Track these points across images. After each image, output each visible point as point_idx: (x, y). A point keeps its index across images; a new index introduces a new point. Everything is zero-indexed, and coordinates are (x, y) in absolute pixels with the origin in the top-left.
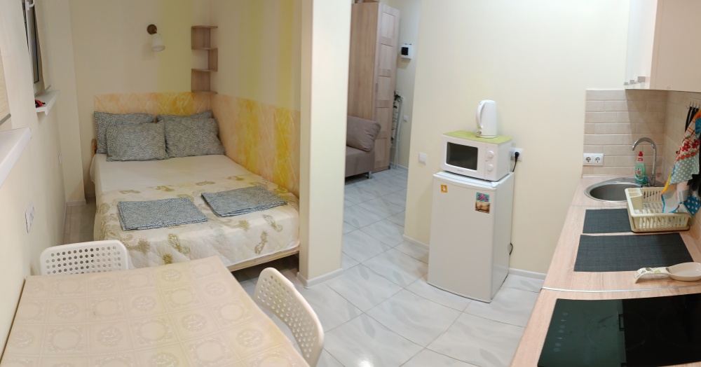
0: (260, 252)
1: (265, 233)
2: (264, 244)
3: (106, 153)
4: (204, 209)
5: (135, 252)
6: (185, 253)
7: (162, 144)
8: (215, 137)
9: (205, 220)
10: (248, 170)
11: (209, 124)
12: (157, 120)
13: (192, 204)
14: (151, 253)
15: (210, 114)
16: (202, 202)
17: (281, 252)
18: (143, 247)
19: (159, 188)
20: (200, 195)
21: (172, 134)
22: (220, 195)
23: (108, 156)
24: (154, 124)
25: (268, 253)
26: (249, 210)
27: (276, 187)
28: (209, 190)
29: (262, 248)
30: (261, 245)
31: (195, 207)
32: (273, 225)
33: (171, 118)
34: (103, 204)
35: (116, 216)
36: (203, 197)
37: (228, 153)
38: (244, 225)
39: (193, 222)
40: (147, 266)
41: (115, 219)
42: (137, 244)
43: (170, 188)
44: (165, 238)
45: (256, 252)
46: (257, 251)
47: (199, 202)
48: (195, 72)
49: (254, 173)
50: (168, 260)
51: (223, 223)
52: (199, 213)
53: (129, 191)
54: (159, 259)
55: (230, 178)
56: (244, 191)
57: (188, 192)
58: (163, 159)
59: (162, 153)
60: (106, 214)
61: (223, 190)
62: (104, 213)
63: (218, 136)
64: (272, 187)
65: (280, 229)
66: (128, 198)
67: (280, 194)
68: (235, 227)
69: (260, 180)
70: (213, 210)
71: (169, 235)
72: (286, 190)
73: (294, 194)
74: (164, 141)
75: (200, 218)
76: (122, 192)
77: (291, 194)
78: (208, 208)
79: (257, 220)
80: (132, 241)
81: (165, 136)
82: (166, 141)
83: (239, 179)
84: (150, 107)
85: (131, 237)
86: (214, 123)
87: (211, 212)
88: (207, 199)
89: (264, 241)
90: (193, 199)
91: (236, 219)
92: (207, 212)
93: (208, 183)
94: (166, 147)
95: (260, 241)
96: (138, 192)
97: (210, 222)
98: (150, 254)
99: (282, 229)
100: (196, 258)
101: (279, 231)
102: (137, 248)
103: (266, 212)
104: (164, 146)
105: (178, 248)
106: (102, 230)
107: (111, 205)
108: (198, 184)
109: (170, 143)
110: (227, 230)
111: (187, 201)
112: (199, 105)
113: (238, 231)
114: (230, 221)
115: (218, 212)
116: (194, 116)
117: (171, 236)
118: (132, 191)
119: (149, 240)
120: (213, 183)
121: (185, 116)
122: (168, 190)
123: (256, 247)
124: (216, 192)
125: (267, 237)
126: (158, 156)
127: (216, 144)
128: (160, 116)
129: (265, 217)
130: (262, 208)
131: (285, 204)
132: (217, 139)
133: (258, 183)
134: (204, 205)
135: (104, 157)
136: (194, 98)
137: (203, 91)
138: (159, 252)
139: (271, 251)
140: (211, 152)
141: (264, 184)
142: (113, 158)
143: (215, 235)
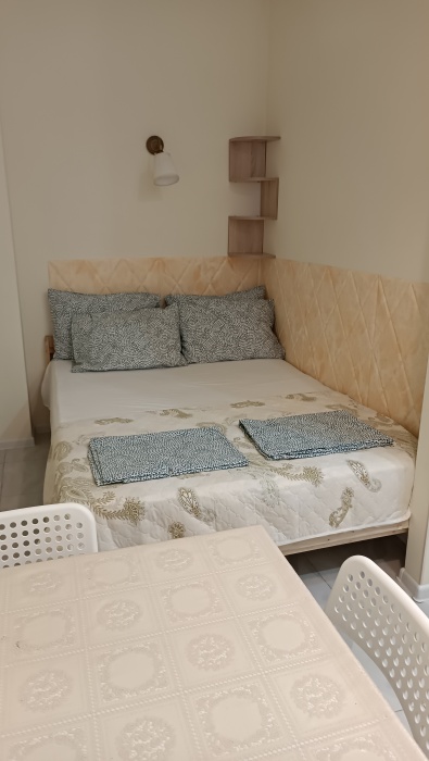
0: (337, 525)
1: (349, 492)
2: (346, 511)
3: (71, 358)
4: (244, 445)
5: (117, 521)
6: (206, 521)
7: (174, 341)
8: (269, 330)
9: (245, 464)
10: (324, 384)
11: (259, 309)
12: (166, 304)
13: (223, 438)
14: (146, 520)
15: (261, 292)
16: (240, 434)
17: (374, 528)
18: (133, 511)
19: (166, 413)
20: (238, 423)
21: (192, 326)
22: (271, 424)
23: (74, 363)
24: (160, 311)
25: (355, 526)
26: (323, 451)
27: (373, 415)
28: (251, 414)
29: (342, 516)
30: (341, 512)
31: (228, 443)
32: (365, 479)
33: (191, 300)
34: (59, 444)
35: (82, 462)
36: (242, 426)
37: (288, 356)
38: (313, 475)
39: (223, 467)
40: (140, 543)
41: (82, 468)
42: (121, 507)
43: (187, 412)
44: (174, 495)
45: (331, 524)
46: (333, 522)
47: (235, 434)
48: (236, 222)
49: (335, 390)
50: (177, 531)
51: (276, 470)
52: (235, 453)
53: (113, 420)
54: (160, 531)
55: (291, 397)
56: (313, 417)
57: (217, 418)
58: (177, 366)
59: (175, 356)
60: (63, 461)
61: (277, 416)
62: (60, 459)
63: (273, 329)
64: (366, 414)
65: (376, 487)
66: (111, 430)
67: (379, 428)
68: (296, 477)
69: (345, 401)
70: (258, 448)
71: (180, 490)
72: (392, 421)
73: (406, 427)
74: (177, 336)
75: (235, 461)
76: (99, 422)
77: (400, 428)
78: (251, 444)
79: (336, 469)
80: (113, 502)
81: (180, 330)
82: (181, 337)
83: (306, 399)
84: (152, 282)
85: (110, 497)
86: (267, 308)
87: (255, 451)
88: (250, 430)
89: (347, 505)
90: (225, 429)
91: (300, 464)
92: (248, 451)
93: (252, 404)
94: (182, 347)
95: (339, 504)
96: (128, 421)
97: (252, 469)
98: (145, 523)
99: (379, 488)
100: (225, 529)
101: (373, 490)
102: (119, 514)
103: (354, 456)
104: (179, 345)
105: (195, 511)
106: (56, 486)
107: (74, 445)
108: (234, 406)
109: (189, 340)
110: (282, 483)
111: (214, 433)
112: (239, 278)
113: (304, 485)
114: (290, 467)
115: (267, 452)
116: (232, 297)
117: (182, 491)
118: (118, 420)
119: (142, 500)
120: (261, 404)
121: (215, 297)
122: (182, 415)
123: (332, 515)
124: (266, 419)
125: (353, 499)
126: (166, 361)
127: (269, 342)
128: (170, 296)
129: (351, 463)
130: (347, 449)
131: (389, 444)
132: (271, 333)
133: (341, 406)
134: (243, 440)
135: (68, 365)
136: (232, 266)
137: (251, 253)
138: (162, 519)
139: (357, 525)
140: (261, 355)
141: (352, 407)
142: (85, 366)
143: (260, 489)
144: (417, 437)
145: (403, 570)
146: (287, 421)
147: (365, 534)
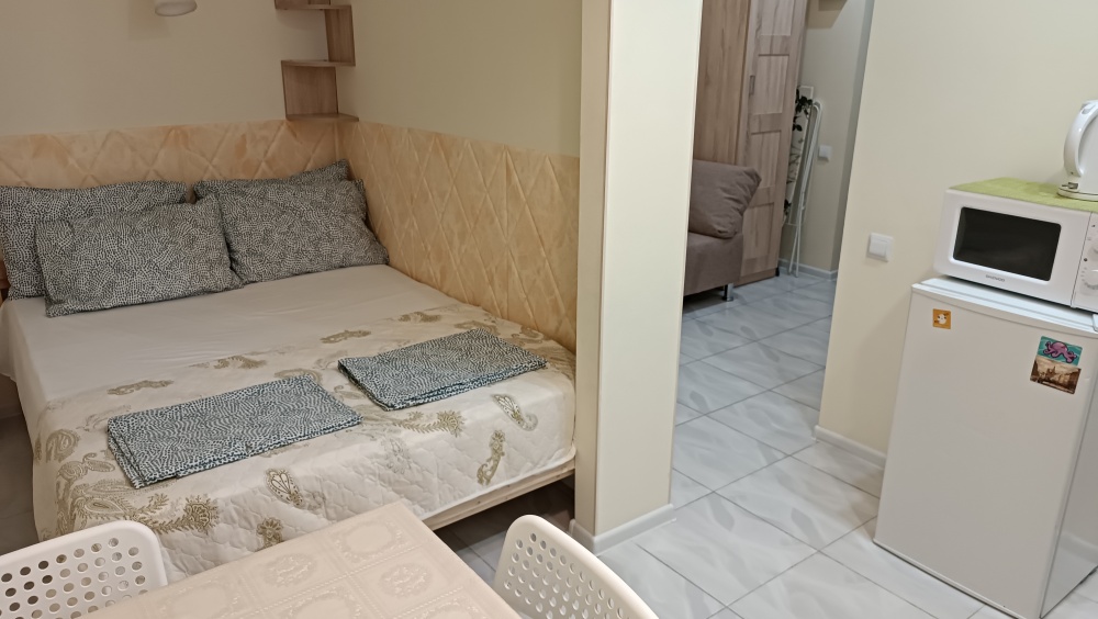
0: (488, 481)
1: (499, 436)
2: (497, 461)
3: (42, 294)
4: (349, 395)
5: (177, 535)
6: (312, 509)
7: (217, 252)
8: (361, 224)
9: (357, 421)
10: (448, 295)
11: (343, 195)
12: (195, 197)
13: (318, 389)
14: (222, 525)
15: (342, 171)
16: (342, 380)
17: (534, 477)
18: (200, 516)
19: (224, 363)
20: (336, 364)
21: (244, 227)
22: (385, 360)
23: (49, 302)
24: (188, 208)
25: (511, 479)
26: (460, 387)
27: (517, 329)
28: (354, 350)
29: (494, 469)
30: (492, 463)
31: (327, 396)
32: (517, 417)
33: (237, 188)
34: (54, 435)
35: (101, 457)
36: (342, 368)
37: (394, 259)
38: (450, 421)
39: (325, 431)
40: (217, 562)
41: (104, 467)
42: (180, 514)
43: (256, 358)
44: (260, 481)
45: (481, 481)
46: (483, 478)
47: (334, 382)
48: (294, 70)
49: (464, 302)
50: (272, 533)
51: (400, 423)
52: (346, 410)
53: (139, 386)
54: (249, 537)
55: (406, 318)
56: (441, 343)
57: (307, 363)
58: (227, 289)
59: (222, 274)
60: (68, 459)
61: (391, 347)
62: (61, 458)
63: (367, 222)
64: (507, 331)
65: (531, 423)
66: (138, 402)
67: (527, 346)
68: (429, 428)
69: (478, 315)
70: (372, 397)
71: (268, 474)
72: (541, 336)
73: (559, 342)
74: (222, 244)
75: (342, 419)
76: (116, 391)
77: (552, 344)
78: (360, 393)
79: (479, 408)
80: (166, 509)
81: (225, 235)
82: (228, 245)
83: (427, 319)
84: (167, 163)
85: (162, 501)
86: (354, 192)
87: (366, 402)
88: (358, 375)
89: (498, 453)
90: (319, 376)
91: (431, 410)
92: (358, 402)
93: (353, 334)
94: (232, 260)
95: (488, 453)
96: (165, 384)
97: (367, 426)
98: (220, 528)
99: (535, 425)
100: (341, 517)
101: (529, 428)
102: (179, 524)
103: (500, 388)
104: (226, 257)
105: (295, 498)
106: (62, 503)
107: (80, 433)
108: (327, 340)
109: (241, 248)
110: (411, 439)
111: (305, 384)
112: (310, 151)
113: (440, 436)
114: (418, 416)
115: (385, 401)
116: (300, 179)
117: (271, 474)
118: (148, 384)
119: (212, 497)
120: (365, 334)
121: (274, 181)
122: (249, 364)
123: (480, 470)
124: (375, 354)
125: (504, 444)
126: (209, 283)
127: (364, 241)
128: (202, 184)
129: (497, 398)
130: (490, 381)
131: (542, 366)
132: (365, 228)
133: (475, 323)
134: (348, 387)
135: (38, 306)
136: (295, 135)
137: (321, 114)
138: (246, 519)
139: (513, 477)
140: (354, 260)
141: (489, 323)
142: (70, 305)
143: (382, 452)
144: (574, 352)
145: (573, 522)
146: (406, 353)
147: (524, 486)
